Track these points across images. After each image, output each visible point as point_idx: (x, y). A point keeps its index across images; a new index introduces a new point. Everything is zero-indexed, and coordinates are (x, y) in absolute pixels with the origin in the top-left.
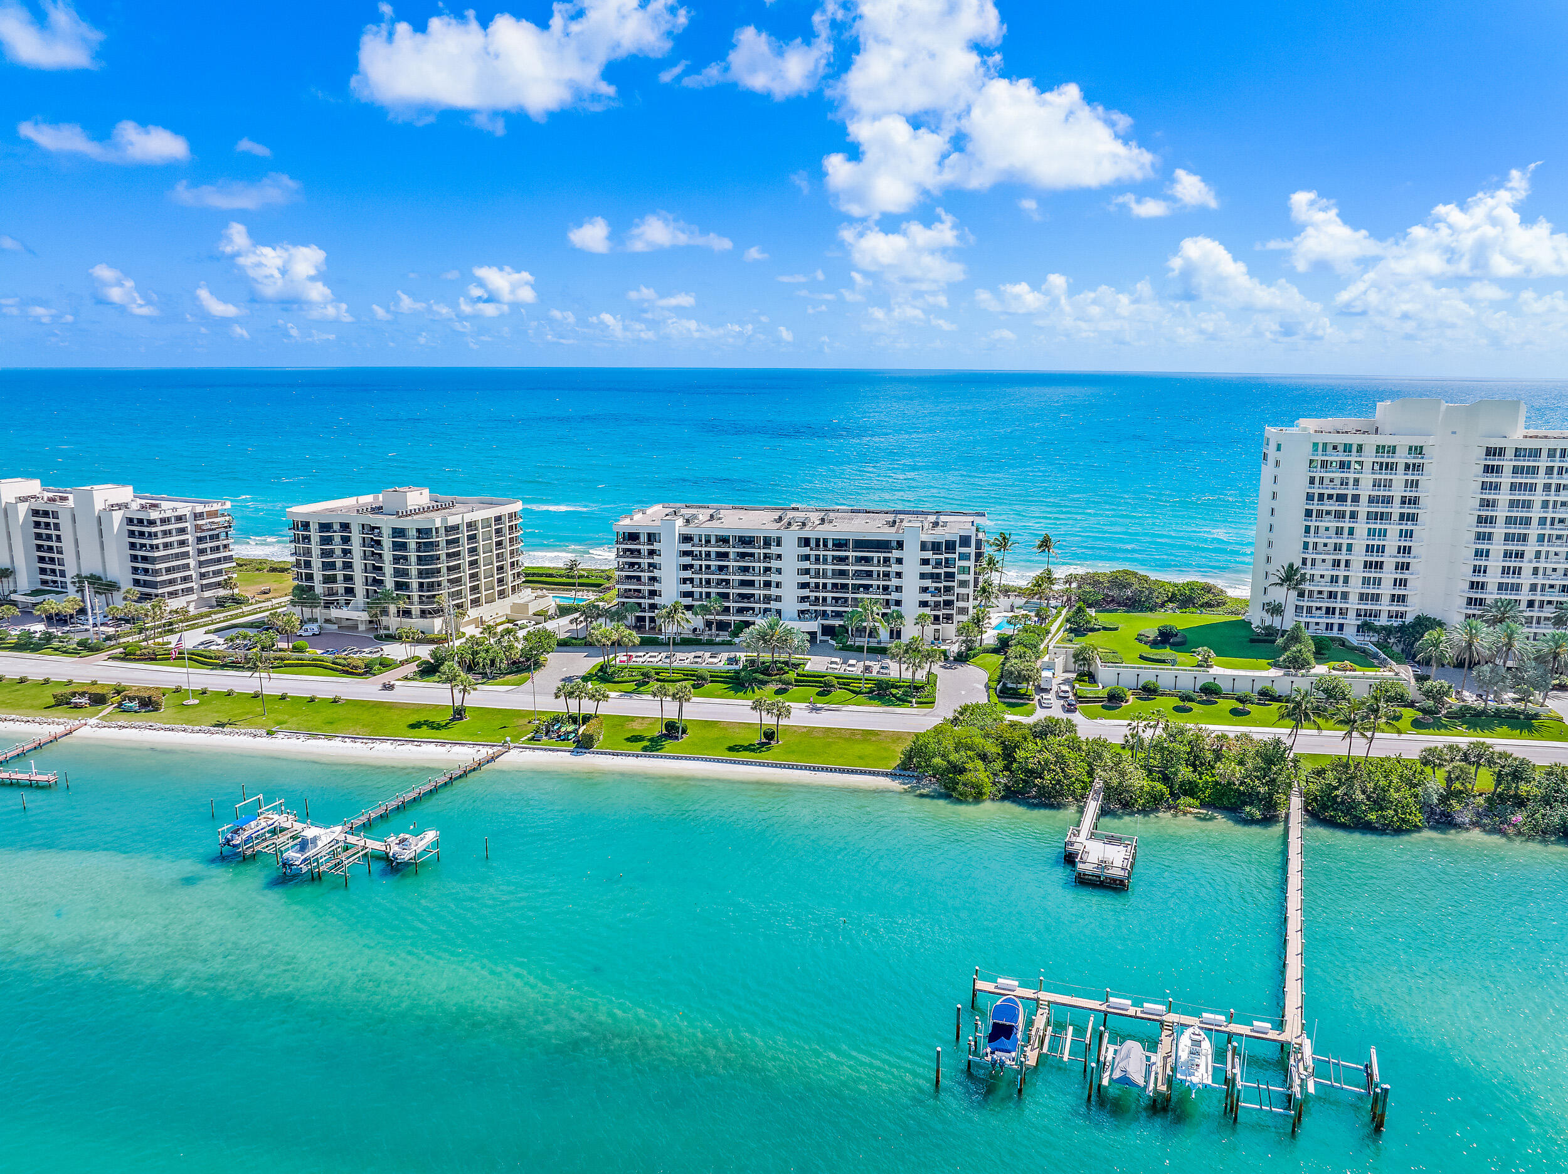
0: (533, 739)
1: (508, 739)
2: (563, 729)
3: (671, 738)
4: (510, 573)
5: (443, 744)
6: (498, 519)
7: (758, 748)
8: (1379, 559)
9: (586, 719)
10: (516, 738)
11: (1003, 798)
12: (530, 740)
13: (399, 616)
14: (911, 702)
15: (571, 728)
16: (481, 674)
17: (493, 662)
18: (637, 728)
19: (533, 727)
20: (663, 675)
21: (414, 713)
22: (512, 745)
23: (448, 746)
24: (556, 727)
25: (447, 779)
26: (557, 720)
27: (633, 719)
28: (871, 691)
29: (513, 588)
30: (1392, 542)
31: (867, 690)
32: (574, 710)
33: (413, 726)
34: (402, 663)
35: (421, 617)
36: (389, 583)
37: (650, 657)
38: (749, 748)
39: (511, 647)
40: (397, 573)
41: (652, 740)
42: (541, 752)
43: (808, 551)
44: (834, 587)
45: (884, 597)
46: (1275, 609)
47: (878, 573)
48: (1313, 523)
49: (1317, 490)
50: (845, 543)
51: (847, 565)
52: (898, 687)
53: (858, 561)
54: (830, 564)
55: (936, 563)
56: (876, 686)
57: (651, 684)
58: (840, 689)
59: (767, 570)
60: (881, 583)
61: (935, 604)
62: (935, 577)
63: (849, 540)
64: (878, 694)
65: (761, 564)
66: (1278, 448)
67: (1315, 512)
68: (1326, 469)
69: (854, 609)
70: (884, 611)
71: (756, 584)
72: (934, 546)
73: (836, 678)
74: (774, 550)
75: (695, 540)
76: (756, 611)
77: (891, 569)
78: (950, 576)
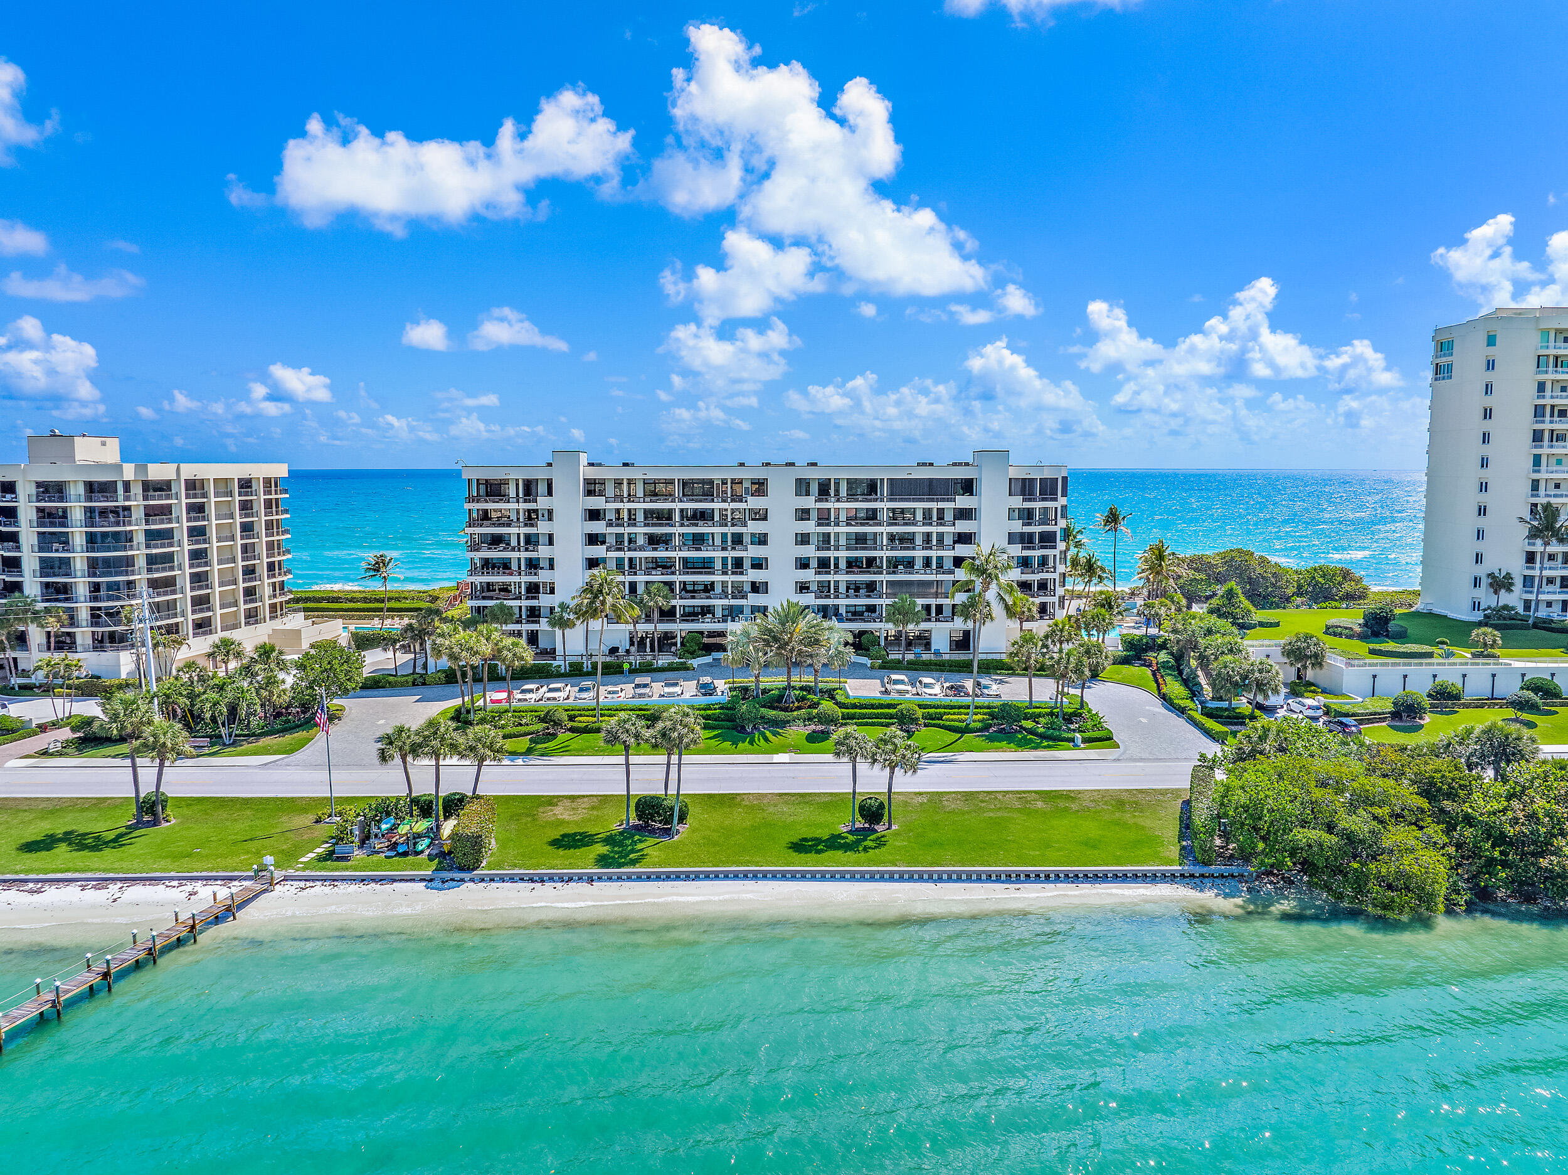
0: (330, 856)
1: (269, 859)
2: (403, 829)
3: (653, 832)
4: (266, 581)
5: (103, 883)
6: (246, 484)
7: (858, 842)
9: (453, 805)
10: (288, 857)
12: (322, 859)
13: (49, 648)
14: (1072, 740)
15: (422, 826)
16: (211, 737)
17: (233, 710)
18: (570, 819)
19: (329, 829)
20: (583, 721)
21: (42, 818)
22: (278, 874)
23: (114, 888)
24: (384, 827)
25: (94, 979)
26: (385, 809)
27: (551, 801)
28: (986, 728)
29: (273, 607)
31: (979, 725)
32: (423, 787)
33: (30, 847)
34: (43, 728)
35: (95, 649)
36: (32, 587)
37: (550, 690)
38: (834, 843)
39: (271, 682)
40: (47, 567)
41: (609, 840)
42: (353, 888)
43: (810, 502)
44: (852, 564)
45: (940, 577)
46: (1501, 583)
47: (928, 537)
48: (1545, 451)
49: (1548, 401)
50: (872, 487)
51: (879, 524)
52: (1034, 718)
53: (896, 516)
54: (848, 524)
55: (1027, 516)
56: (993, 716)
57: (563, 736)
58: (926, 726)
59: (738, 540)
60: (933, 554)
61: (1025, 586)
62: (1026, 540)
63: (882, 480)
64: (1002, 731)
65: (729, 530)
66: (1491, 341)
67: (1546, 435)
68: (1559, 369)
69: (889, 601)
70: (940, 601)
71: (718, 565)
72: (1025, 487)
73: (920, 706)
74: (753, 503)
75: (610, 491)
76: (719, 613)
77: (951, 529)
78: (1048, 539)
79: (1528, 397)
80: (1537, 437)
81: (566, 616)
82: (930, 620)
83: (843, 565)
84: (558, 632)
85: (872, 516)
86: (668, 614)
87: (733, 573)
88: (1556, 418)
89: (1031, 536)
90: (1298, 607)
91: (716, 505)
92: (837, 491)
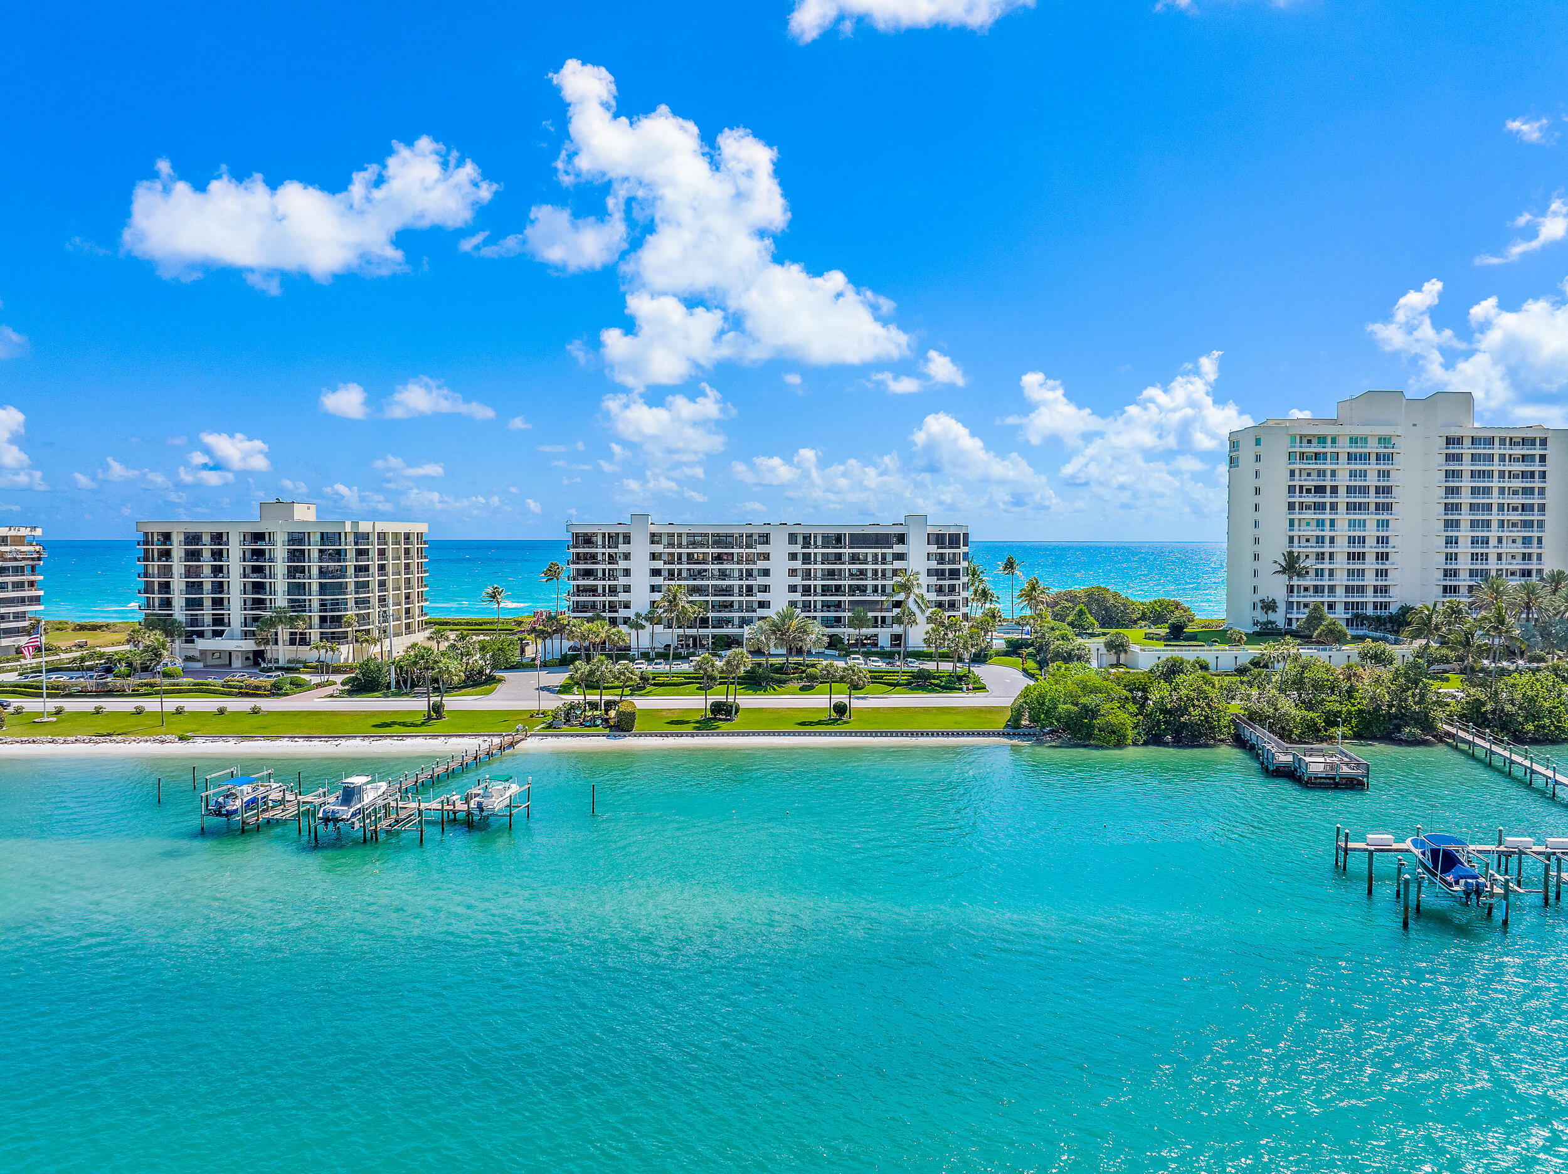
0: (551, 726)
3: (720, 719)
6: (407, 537)
7: (832, 723)
8: (1361, 550)
11: (1146, 743)
13: (293, 643)
18: (675, 716)
20: (661, 679)
22: (527, 734)
28: (909, 684)
29: (420, 623)
30: (1371, 532)
31: (905, 682)
33: (374, 726)
34: (317, 686)
36: (281, 602)
38: (821, 723)
40: (292, 589)
41: (698, 722)
42: (566, 738)
43: (798, 549)
44: (826, 590)
45: (884, 598)
46: (1269, 606)
47: (875, 572)
48: (1296, 516)
49: (1297, 483)
50: (839, 539)
51: (843, 563)
52: (938, 678)
53: (854, 558)
54: (822, 563)
55: (941, 558)
56: (913, 677)
57: (649, 688)
58: (873, 683)
59: (750, 573)
60: (879, 583)
61: (940, 605)
62: (939, 574)
63: (845, 534)
64: (918, 685)
65: (744, 567)
66: (1258, 442)
67: (1297, 505)
68: (1305, 461)
69: (850, 614)
70: (883, 614)
71: (736, 590)
72: (938, 539)
73: (870, 672)
74: (761, 549)
75: (665, 540)
76: (736, 622)
77: (891, 567)
78: (954, 574)
79: (1284, 481)
80: (1291, 506)
81: (640, 621)
82: (877, 627)
83: (819, 590)
84: (633, 632)
85: (839, 557)
86: (704, 622)
87: (747, 595)
88: (1304, 494)
89: (943, 571)
90: (1141, 627)
91: (735, 551)
92: (815, 542)
